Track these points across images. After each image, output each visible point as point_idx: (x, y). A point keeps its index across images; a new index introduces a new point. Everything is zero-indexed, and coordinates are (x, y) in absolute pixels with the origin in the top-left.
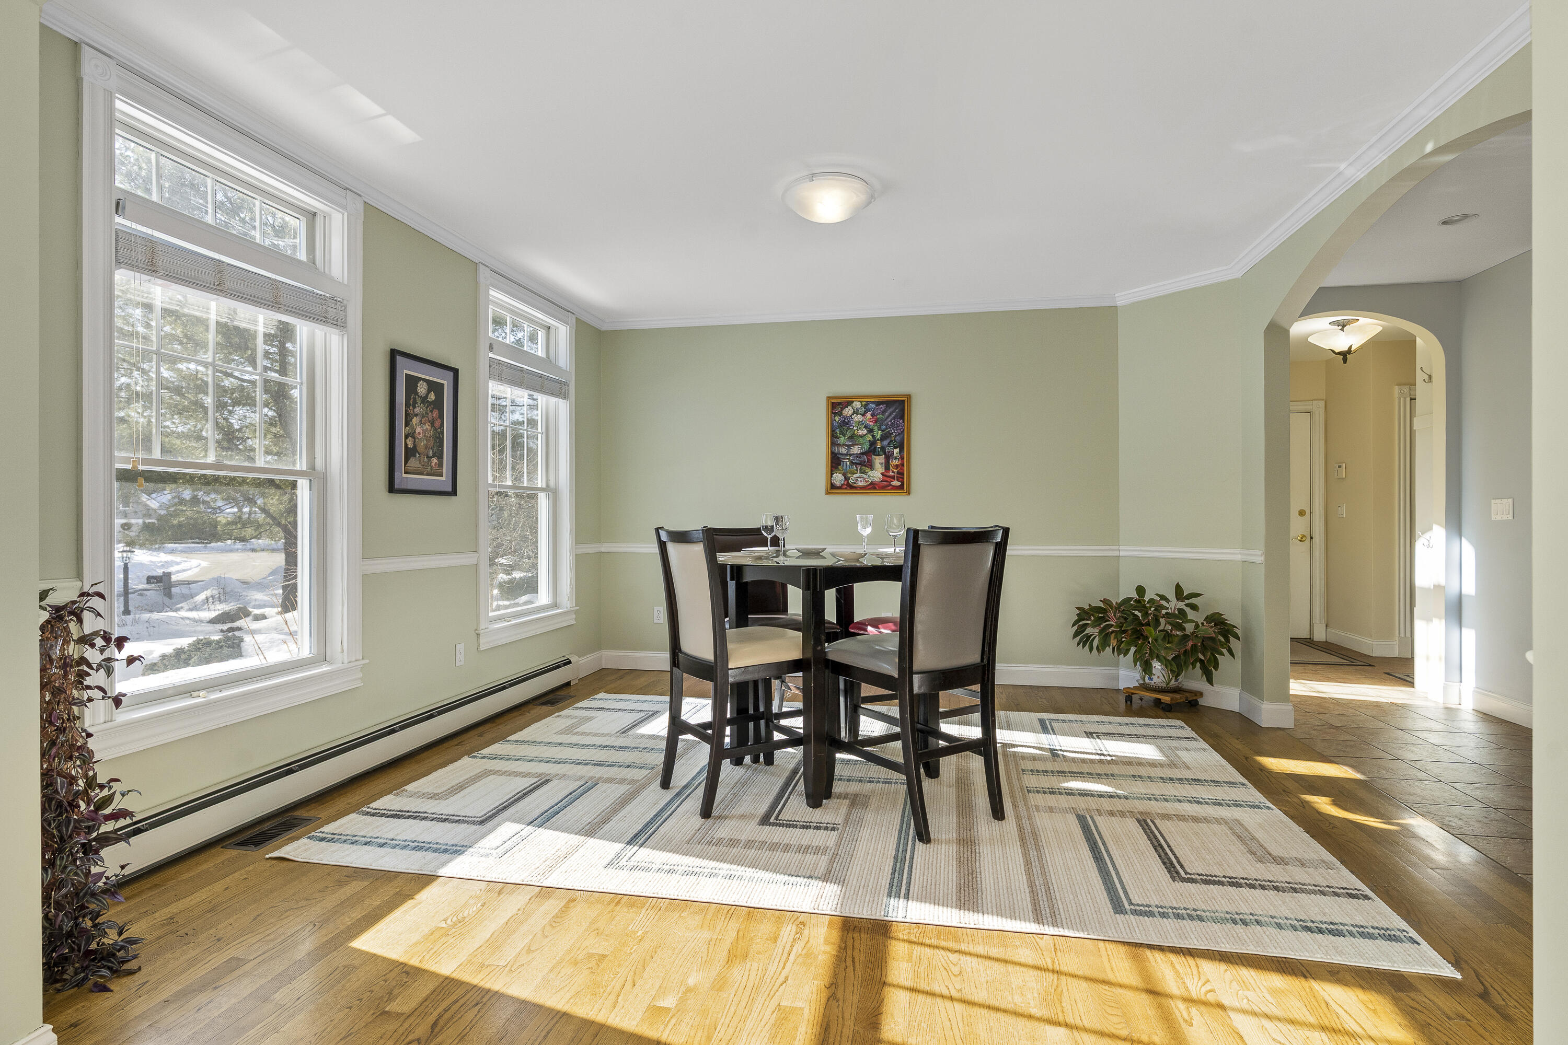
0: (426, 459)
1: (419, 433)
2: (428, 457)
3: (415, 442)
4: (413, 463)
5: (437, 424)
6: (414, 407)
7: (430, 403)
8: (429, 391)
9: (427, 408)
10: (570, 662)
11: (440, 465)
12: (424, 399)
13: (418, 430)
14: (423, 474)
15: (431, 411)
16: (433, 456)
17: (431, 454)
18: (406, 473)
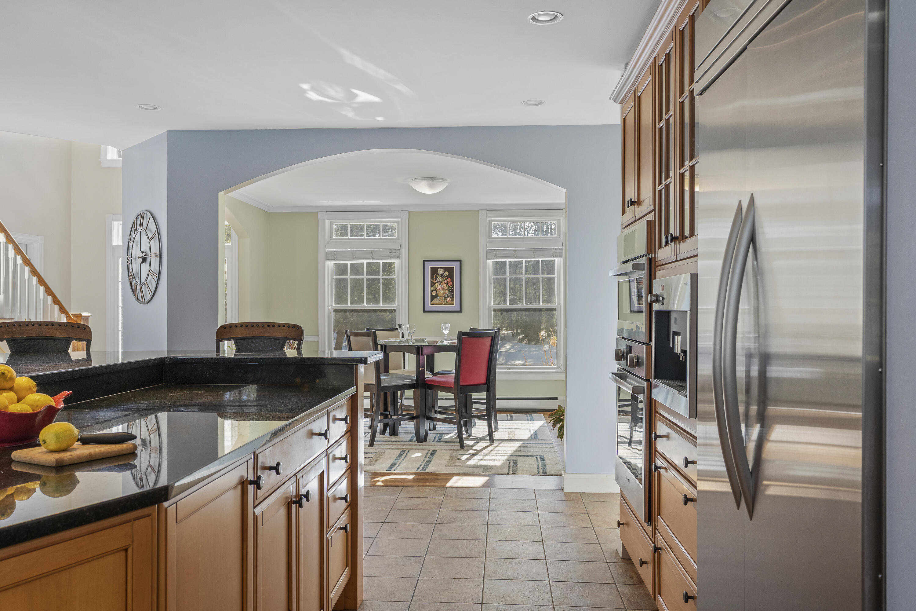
0: (443, 299)
1: (439, 289)
2: (444, 297)
3: (437, 292)
4: (435, 300)
5: (450, 284)
6: (436, 279)
7: (446, 277)
8: (445, 272)
9: (444, 278)
10: (557, 399)
11: (453, 300)
12: (442, 276)
13: (439, 288)
14: (442, 305)
15: (446, 279)
16: (448, 297)
17: (446, 296)
18: (431, 305)
